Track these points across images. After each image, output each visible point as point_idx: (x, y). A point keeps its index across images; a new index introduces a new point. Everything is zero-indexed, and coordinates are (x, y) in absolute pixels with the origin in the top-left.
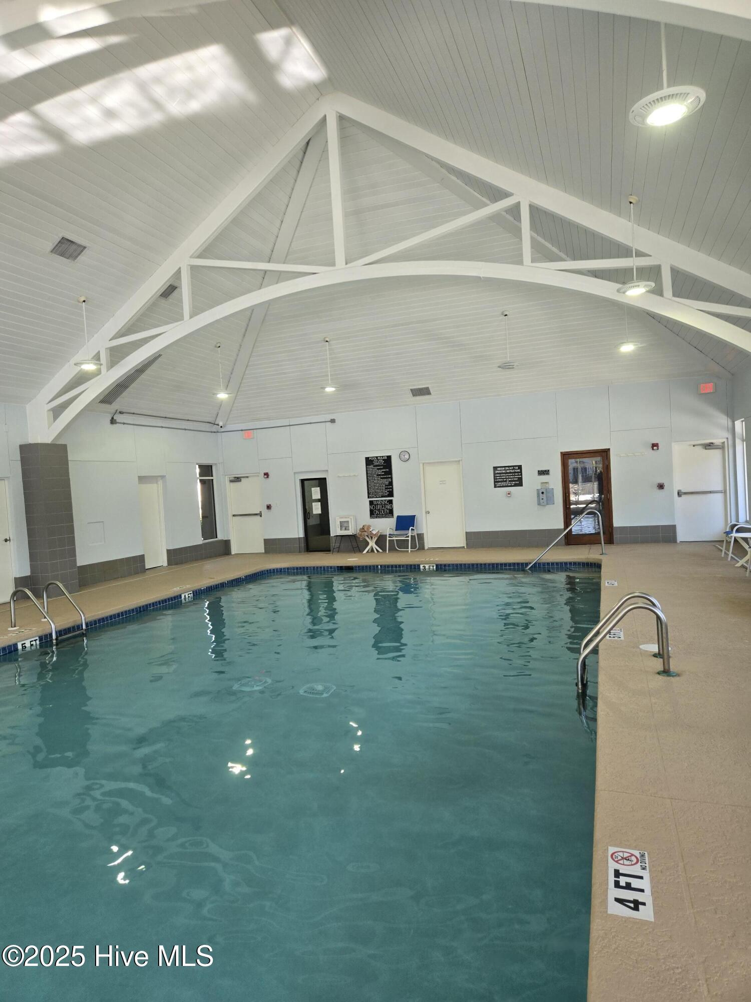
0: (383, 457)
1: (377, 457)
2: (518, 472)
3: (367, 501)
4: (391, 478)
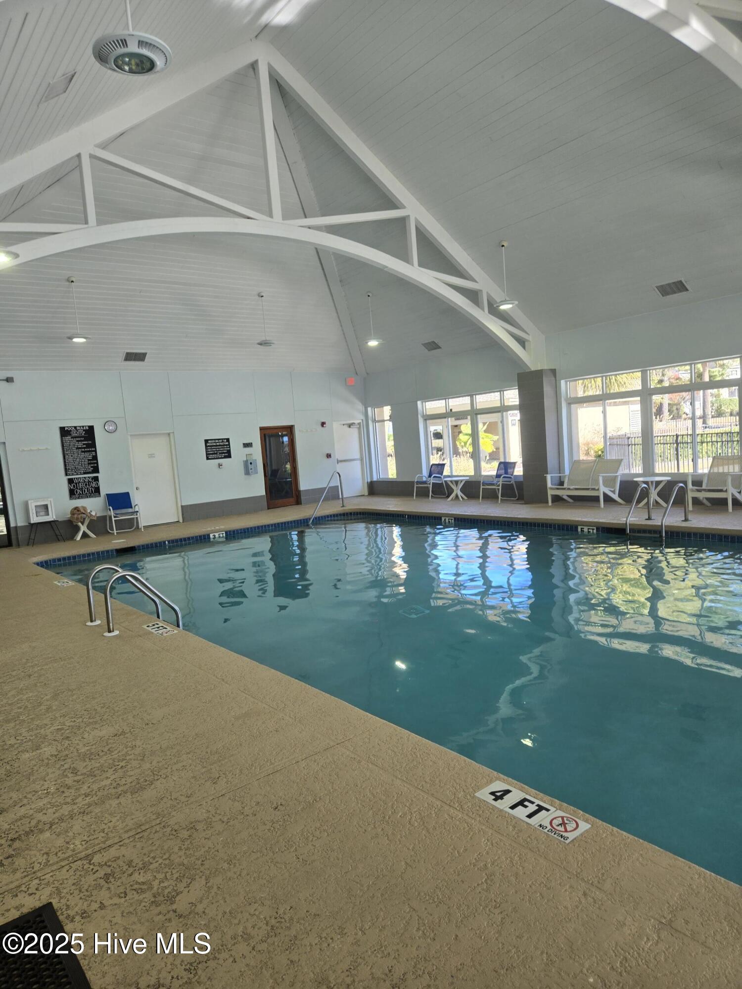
0: (83, 427)
1: (75, 427)
2: (227, 445)
3: (64, 480)
4: (96, 451)
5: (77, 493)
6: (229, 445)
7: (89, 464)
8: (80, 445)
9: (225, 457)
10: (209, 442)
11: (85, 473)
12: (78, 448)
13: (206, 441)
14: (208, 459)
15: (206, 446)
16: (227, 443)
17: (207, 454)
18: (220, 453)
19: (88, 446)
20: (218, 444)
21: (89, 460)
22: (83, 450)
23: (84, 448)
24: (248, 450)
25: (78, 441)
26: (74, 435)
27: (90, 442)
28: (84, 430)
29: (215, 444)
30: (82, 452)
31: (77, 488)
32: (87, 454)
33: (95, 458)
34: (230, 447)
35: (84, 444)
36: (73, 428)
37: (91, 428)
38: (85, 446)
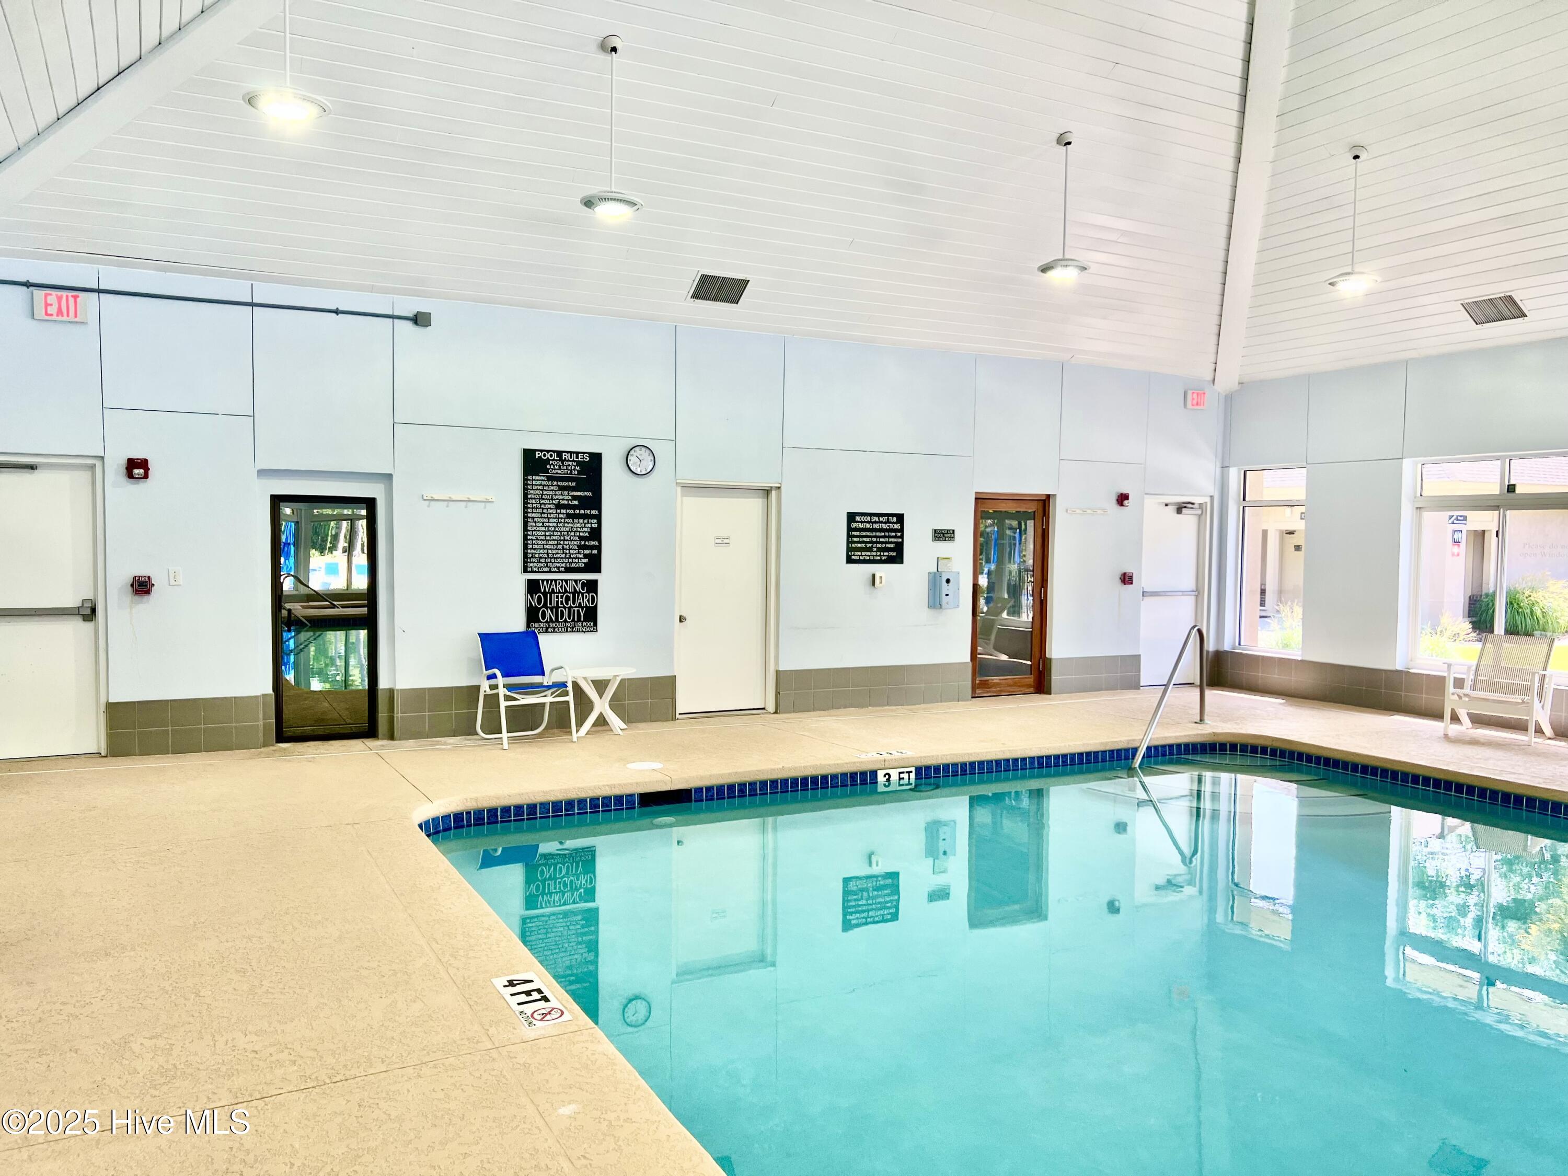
0: (577, 453)
1: (559, 453)
2: (895, 530)
3: (521, 580)
4: (598, 517)
5: (543, 618)
6: (901, 530)
7: (580, 547)
8: (566, 498)
9: (891, 560)
10: (858, 518)
11: (568, 570)
12: (558, 506)
13: (851, 517)
14: (849, 560)
15: (850, 529)
16: (897, 526)
17: (849, 549)
18: (879, 550)
19: (585, 503)
20: (876, 526)
21: (581, 538)
22: (571, 512)
23: (574, 507)
24: (943, 548)
25: (562, 489)
26: (554, 470)
27: (589, 494)
28: (578, 463)
29: (868, 526)
30: (569, 516)
31: (545, 606)
32: (578, 524)
33: (596, 534)
34: (902, 537)
35: (574, 498)
36: (555, 456)
37: (596, 458)
38: (576, 502)
